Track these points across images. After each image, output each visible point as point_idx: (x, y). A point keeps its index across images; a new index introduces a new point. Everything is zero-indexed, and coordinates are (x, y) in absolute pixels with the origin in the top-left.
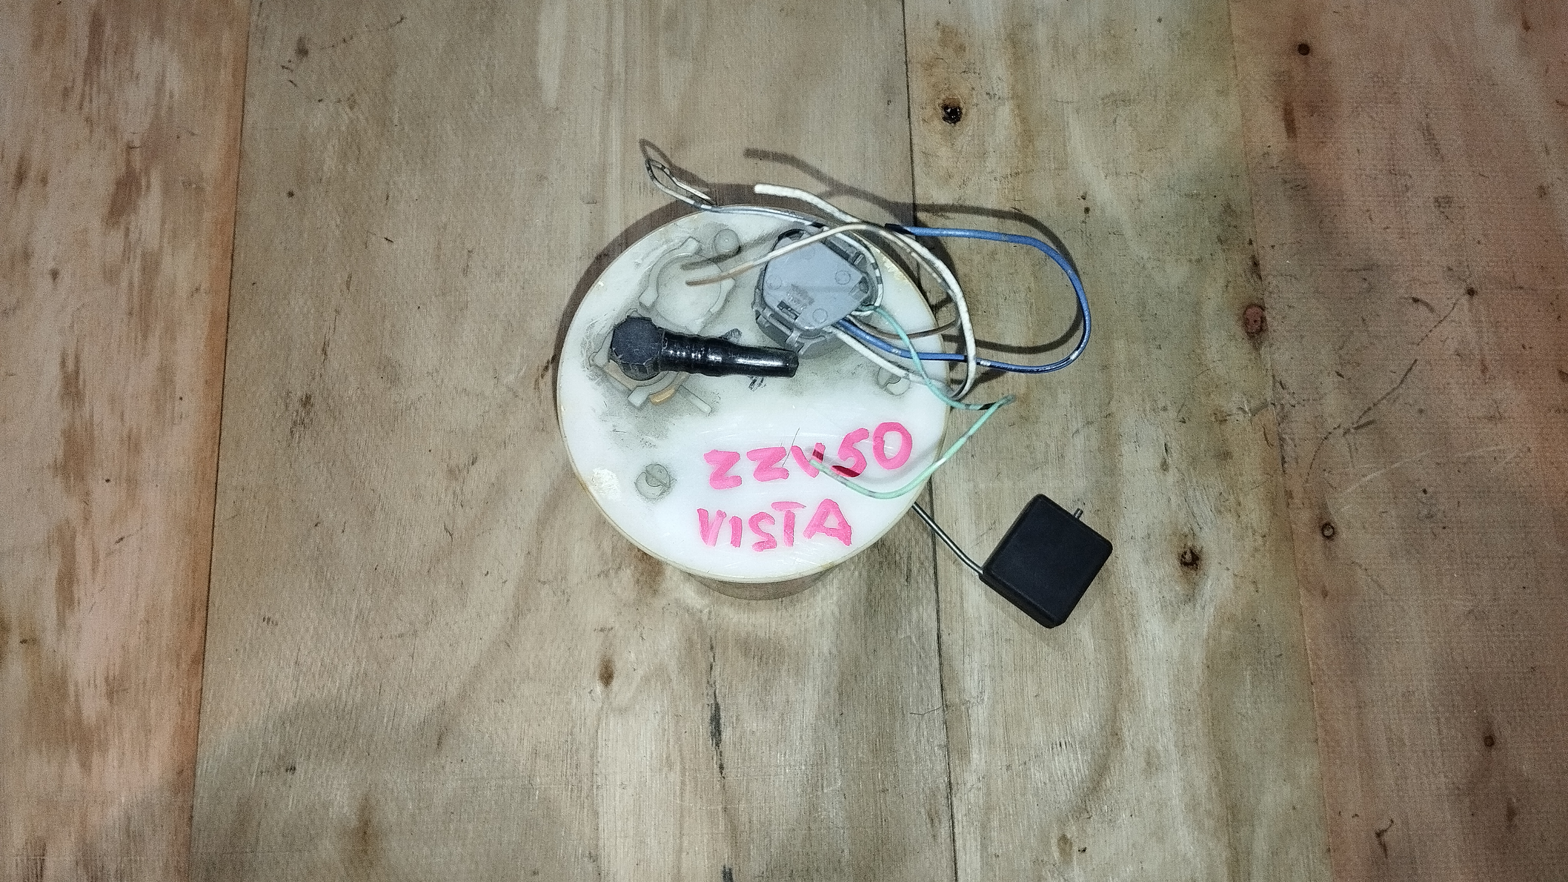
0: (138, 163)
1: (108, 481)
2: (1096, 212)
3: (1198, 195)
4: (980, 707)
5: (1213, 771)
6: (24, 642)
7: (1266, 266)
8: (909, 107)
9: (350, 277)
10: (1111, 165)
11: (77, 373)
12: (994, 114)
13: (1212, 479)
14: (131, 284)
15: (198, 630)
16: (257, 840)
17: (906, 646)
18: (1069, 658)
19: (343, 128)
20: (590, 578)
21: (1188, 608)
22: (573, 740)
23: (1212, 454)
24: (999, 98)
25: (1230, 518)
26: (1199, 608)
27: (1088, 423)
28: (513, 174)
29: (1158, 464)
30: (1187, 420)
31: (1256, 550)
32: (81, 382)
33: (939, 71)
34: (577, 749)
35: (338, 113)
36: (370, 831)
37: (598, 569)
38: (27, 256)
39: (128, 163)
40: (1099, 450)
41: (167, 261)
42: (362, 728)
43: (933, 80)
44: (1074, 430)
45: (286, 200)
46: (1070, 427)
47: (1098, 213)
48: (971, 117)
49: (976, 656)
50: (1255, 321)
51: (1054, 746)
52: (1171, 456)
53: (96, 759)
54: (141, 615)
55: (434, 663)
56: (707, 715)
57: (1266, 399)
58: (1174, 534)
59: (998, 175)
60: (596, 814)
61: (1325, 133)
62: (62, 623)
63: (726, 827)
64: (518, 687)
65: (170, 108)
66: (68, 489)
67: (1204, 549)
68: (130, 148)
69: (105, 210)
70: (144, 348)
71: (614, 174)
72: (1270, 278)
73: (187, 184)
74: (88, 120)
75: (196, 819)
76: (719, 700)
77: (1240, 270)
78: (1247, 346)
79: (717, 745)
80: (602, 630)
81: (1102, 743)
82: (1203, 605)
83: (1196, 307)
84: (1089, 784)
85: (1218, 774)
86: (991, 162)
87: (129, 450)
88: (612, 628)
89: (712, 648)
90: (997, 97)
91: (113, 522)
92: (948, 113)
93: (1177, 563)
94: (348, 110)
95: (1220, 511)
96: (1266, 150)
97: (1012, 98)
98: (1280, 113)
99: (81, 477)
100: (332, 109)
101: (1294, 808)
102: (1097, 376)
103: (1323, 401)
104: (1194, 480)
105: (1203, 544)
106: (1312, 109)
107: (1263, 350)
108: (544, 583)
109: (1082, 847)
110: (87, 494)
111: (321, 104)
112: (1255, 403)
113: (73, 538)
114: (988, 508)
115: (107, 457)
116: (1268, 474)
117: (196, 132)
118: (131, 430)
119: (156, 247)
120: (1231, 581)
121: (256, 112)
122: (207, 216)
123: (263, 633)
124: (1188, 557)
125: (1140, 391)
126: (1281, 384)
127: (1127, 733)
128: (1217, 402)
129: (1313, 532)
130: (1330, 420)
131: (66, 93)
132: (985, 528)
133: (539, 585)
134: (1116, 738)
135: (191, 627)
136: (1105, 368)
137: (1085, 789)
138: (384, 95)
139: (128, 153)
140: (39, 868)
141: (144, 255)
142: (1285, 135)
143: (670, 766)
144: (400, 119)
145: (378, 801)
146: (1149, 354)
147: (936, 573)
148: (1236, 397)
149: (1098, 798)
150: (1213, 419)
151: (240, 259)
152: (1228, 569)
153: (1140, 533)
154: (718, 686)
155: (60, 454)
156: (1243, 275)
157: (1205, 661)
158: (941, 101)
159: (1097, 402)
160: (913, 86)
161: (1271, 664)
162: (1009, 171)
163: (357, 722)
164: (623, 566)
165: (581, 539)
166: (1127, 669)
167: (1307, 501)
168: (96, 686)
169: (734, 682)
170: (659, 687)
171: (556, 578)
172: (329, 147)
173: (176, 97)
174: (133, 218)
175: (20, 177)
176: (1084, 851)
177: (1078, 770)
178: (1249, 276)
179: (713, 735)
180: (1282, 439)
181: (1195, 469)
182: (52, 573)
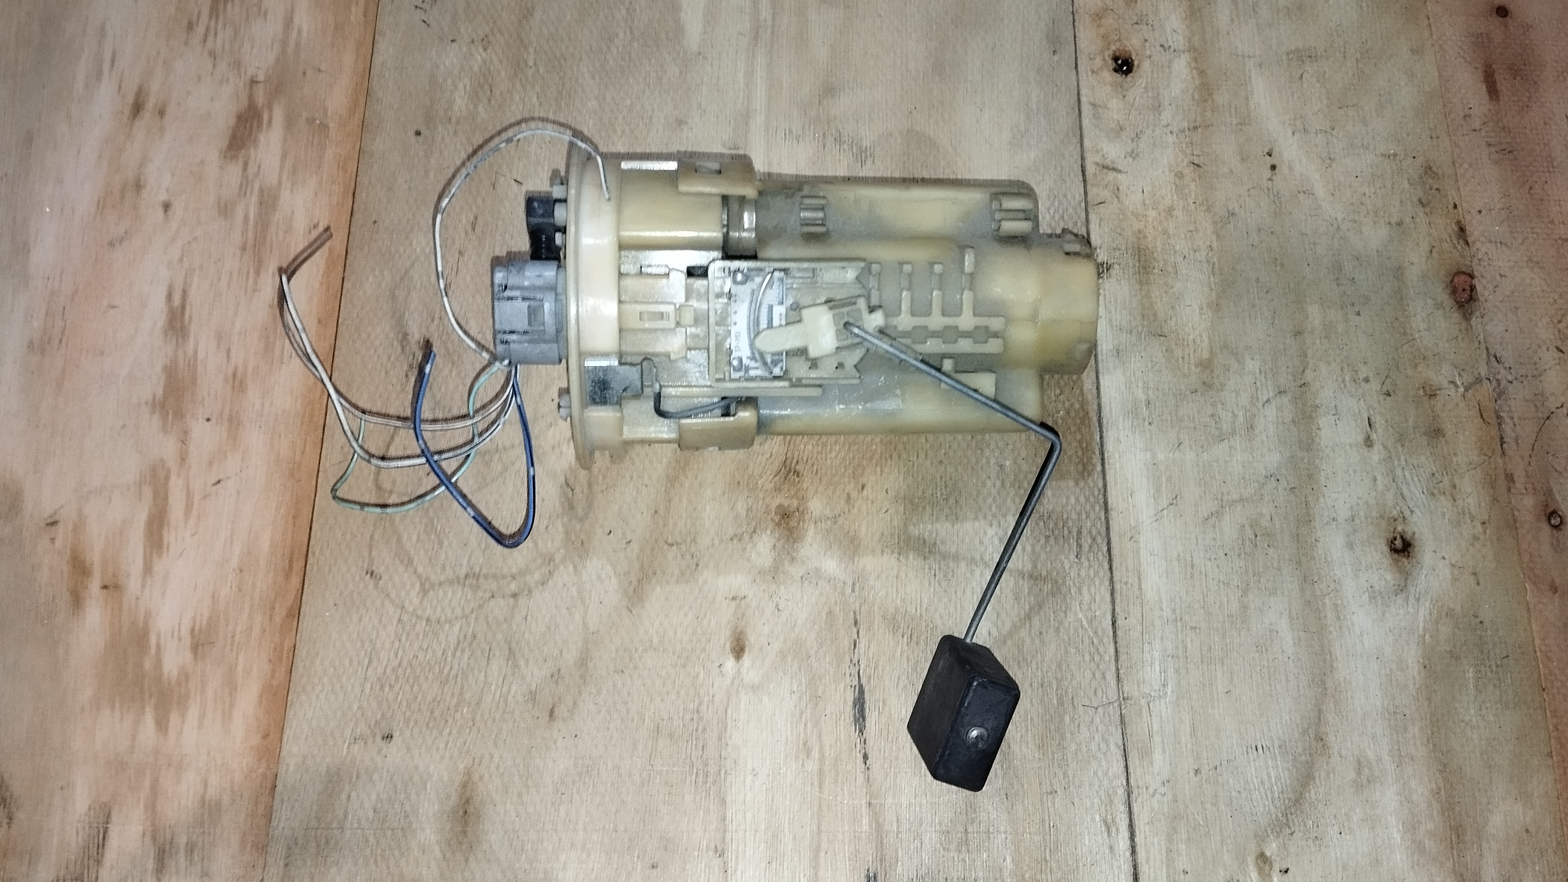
0: (260, 99)
1: (208, 420)
2: (1282, 169)
3: (1395, 155)
4: (1162, 701)
5: (1434, 786)
6: (105, 587)
7: (1475, 231)
8: (1076, 58)
9: (476, 218)
10: (1298, 122)
11: (183, 307)
12: (1169, 67)
13: (1423, 458)
14: (246, 218)
15: (295, 581)
16: (346, 815)
17: (1076, 631)
18: (1264, 650)
19: (476, 68)
20: (721, 541)
21: (1400, 600)
22: (701, 718)
23: (1423, 430)
24: (1175, 51)
25: (1444, 502)
26: (1413, 601)
27: (1280, 392)
28: (651, 118)
29: (1361, 438)
30: (1392, 393)
31: (1476, 538)
32: (187, 316)
33: (1109, 22)
34: (704, 729)
35: (472, 55)
36: (471, 810)
37: (731, 532)
38: (138, 186)
39: (251, 97)
40: (1293, 421)
41: (285, 195)
42: (467, 696)
43: (1102, 31)
44: (1265, 399)
45: (413, 138)
46: (1260, 396)
47: (1286, 171)
48: (1144, 68)
49: (1157, 645)
50: (1464, 290)
51: (1250, 750)
52: (1376, 432)
53: (174, 719)
54: (234, 563)
55: (549, 628)
56: (850, 697)
57: (1479, 374)
58: (1382, 517)
59: (1175, 130)
60: (723, 802)
61: (1530, 98)
62: (148, 569)
63: (870, 826)
64: (640, 658)
65: (298, 44)
66: (164, 429)
67: (1417, 535)
68: (253, 82)
69: (224, 143)
70: (256, 283)
71: (758, 121)
72: (1478, 245)
73: (311, 121)
74: (212, 54)
75: (279, 788)
76: (864, 681)
77: (1445, 236)
78: (1456, 316)
79: (861, 731)
80: (734, 598)
81: (1304, 749)
82: (1417, 596)
83: (1399, 272)
84: (1291, 795)
85: (1440, 789)
86: (1167, 115)
87: (233, 388)
88: (745, 597)
89: (856, 623)
90: (1172, 50)
91: (210, 464)
92: (1118, 65)
93: (1386, 549)
94: (481, 50)
95: (1433, 494)
96: (1467, 111)
97: (1189, 51)
98: (1480, 74)
99: (180, 415)
100: (465, 49)
101: (1527, 831)
102: (1288, 341)
103: (1542, 378)
104: (1403, 458)
105: (1415, 529)
106: (1514, 71)
107: (1474, 321)
108: (672, 545)
109: (1284, 867)
110: (186, 433)
111: (454, 44)
112: (1468, 378)
113: (167, 478)
114: (1169, 480)
115: (209, 395)
116: (1485, 455)
117: (323, 68)
118: (236, 368)
119: (275, 182)
120: (1448, 571)
121: (385, 52)
122: (330, 153)
123: (366, 587)
124: (1399, 543)
125: (1338, 360)
126: (1496, 357)
127: (1334, 739)
128: (1424, 375)
129: (1539, 520)
130: (1552, 399)
131: (190, 27)
132: (1165, 503)
133: (666, 547)
134: (1320, 744)
135: (288, 576)
136: (1298, 333)
137: (1287, 802)
138: (519, 36)
139: (251, 88)
140: (101, 836)
141: (261, 191)
142: (1487, 98)
143: (808, 753)
144: (535, 59)
145: (481, 778)
146: (1346, 320)
147: (1109, 550)
148: (1446, 369)
149: (1302, 812)
150: (1421, 392)
151: (361, 195)
152: (1444, 558)
153: (1343, 513)
154: (862, 666)
155: (160, 391)
156: (1449, 240)
157: (1421, 661)
158: (1111, 52)
159: (1290, 371)
160: (1081, 35)
161: (1497, 666)
162: (1186, 125)
163: (462, 688)
164: (758, 531)
165: (714, 499)
166: (1332, 666)
167: (1529, 486)
168: (180, 639)
169: (881, 662)
170: (796, 665)
171: (685, 541)
172: (461, 86)
173: (304, 33)
174: (252, 150)
175: (137, 108)
176: (1286, 872)
177: (1278, 778)
178: (1455, 242)
179: (856, 721)
180: (1499, 417)
181: (1403, 445)
182: (142, 517)
